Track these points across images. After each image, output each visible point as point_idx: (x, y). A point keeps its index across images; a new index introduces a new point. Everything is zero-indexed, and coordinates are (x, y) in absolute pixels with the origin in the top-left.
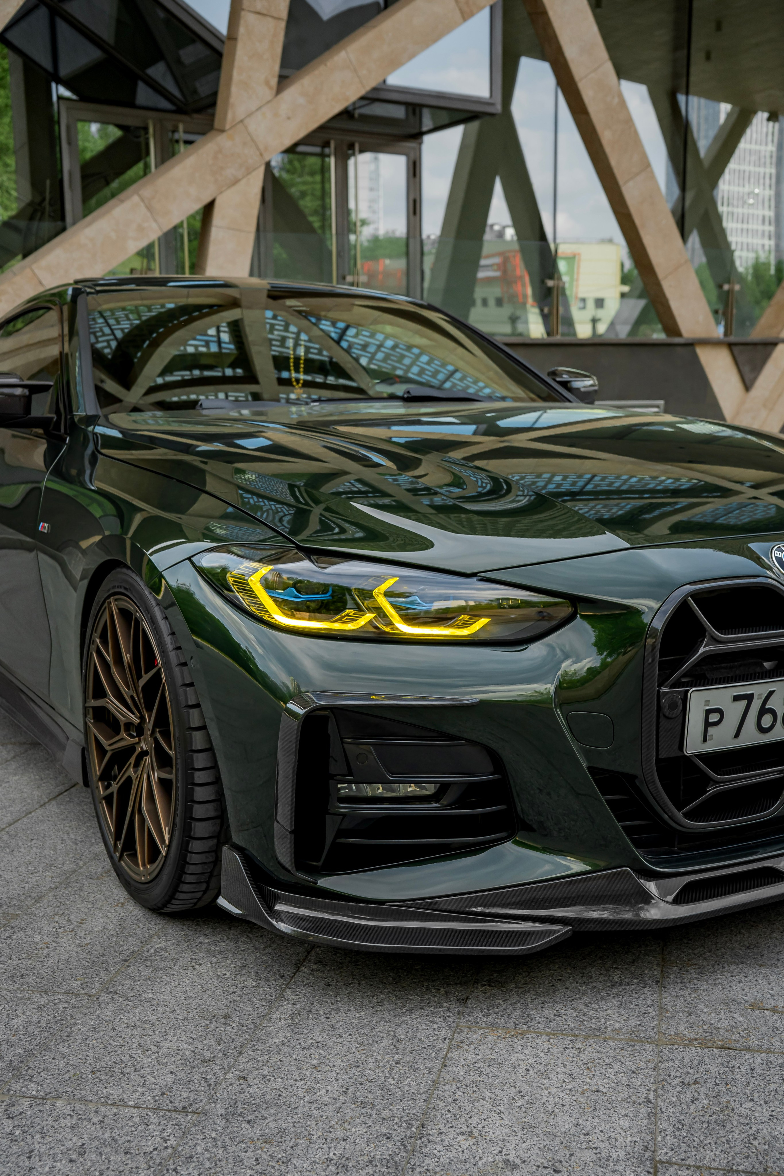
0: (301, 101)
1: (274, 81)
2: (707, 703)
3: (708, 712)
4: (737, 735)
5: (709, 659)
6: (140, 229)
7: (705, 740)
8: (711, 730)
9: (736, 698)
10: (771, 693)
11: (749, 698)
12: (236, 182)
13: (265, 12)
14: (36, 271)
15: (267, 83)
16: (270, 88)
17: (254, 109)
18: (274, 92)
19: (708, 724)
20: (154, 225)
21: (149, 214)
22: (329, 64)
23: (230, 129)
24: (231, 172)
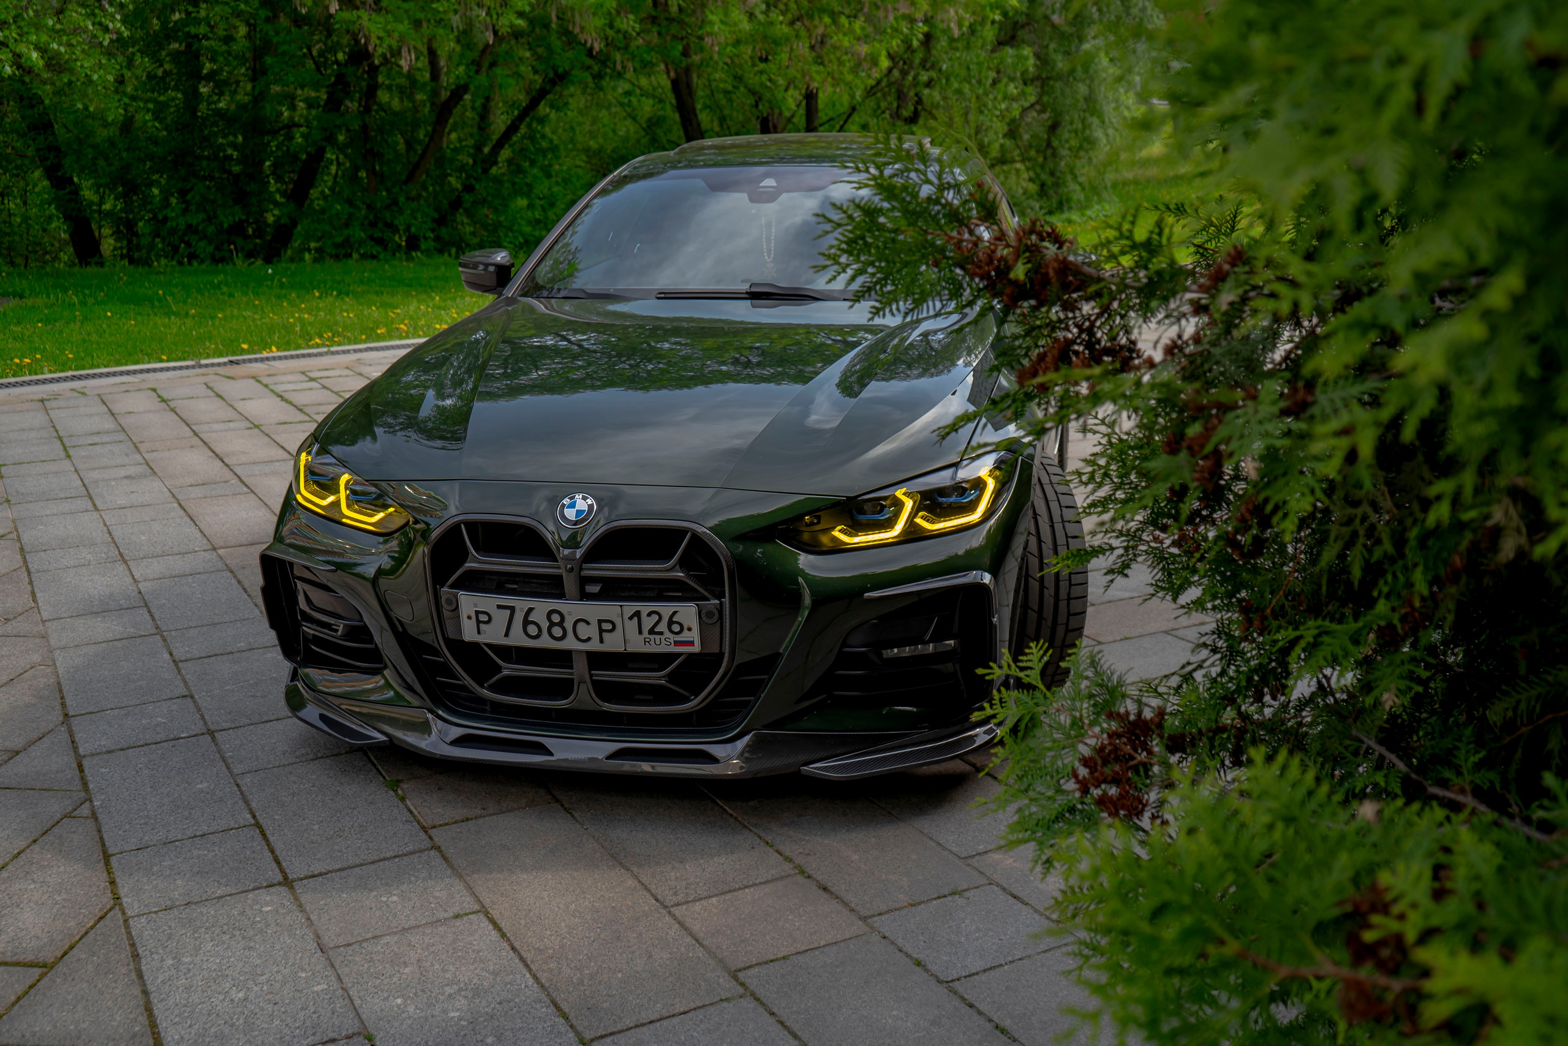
2: (476, 605)
3: (477, 613)
4: (507, 635)
5: (471, 573)
7: (479, 633)
8: (483, 627)
9: (499, 607)
10: (530, 610)
11: (512, 609)
19: (479, 622)
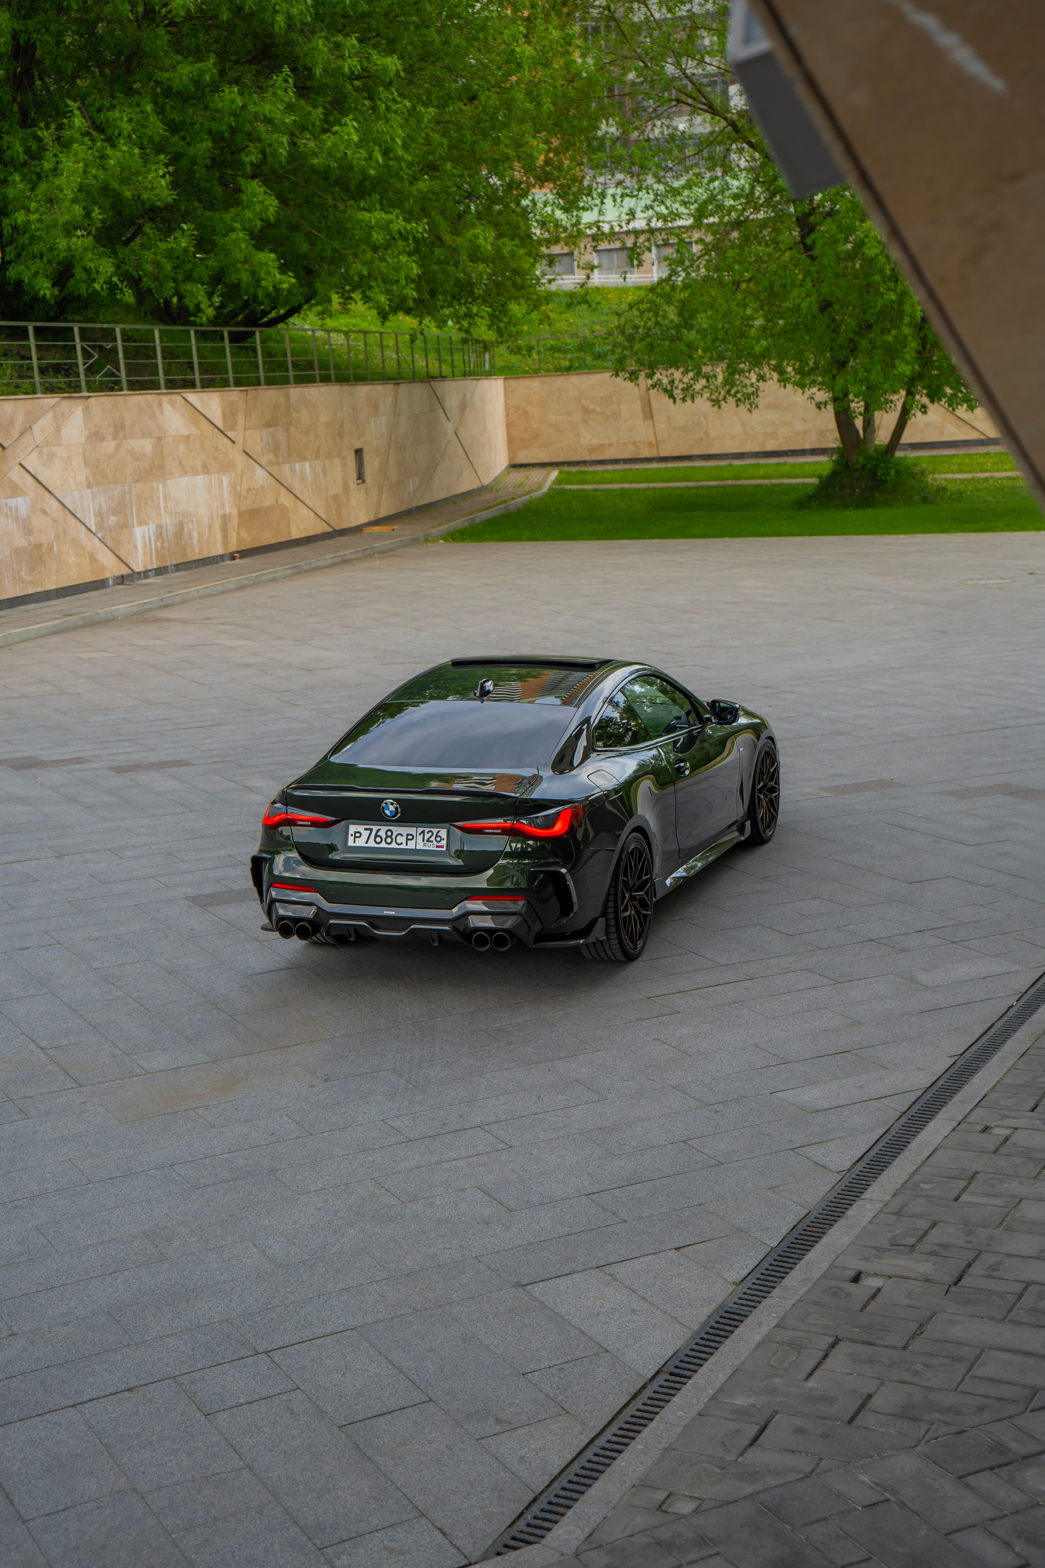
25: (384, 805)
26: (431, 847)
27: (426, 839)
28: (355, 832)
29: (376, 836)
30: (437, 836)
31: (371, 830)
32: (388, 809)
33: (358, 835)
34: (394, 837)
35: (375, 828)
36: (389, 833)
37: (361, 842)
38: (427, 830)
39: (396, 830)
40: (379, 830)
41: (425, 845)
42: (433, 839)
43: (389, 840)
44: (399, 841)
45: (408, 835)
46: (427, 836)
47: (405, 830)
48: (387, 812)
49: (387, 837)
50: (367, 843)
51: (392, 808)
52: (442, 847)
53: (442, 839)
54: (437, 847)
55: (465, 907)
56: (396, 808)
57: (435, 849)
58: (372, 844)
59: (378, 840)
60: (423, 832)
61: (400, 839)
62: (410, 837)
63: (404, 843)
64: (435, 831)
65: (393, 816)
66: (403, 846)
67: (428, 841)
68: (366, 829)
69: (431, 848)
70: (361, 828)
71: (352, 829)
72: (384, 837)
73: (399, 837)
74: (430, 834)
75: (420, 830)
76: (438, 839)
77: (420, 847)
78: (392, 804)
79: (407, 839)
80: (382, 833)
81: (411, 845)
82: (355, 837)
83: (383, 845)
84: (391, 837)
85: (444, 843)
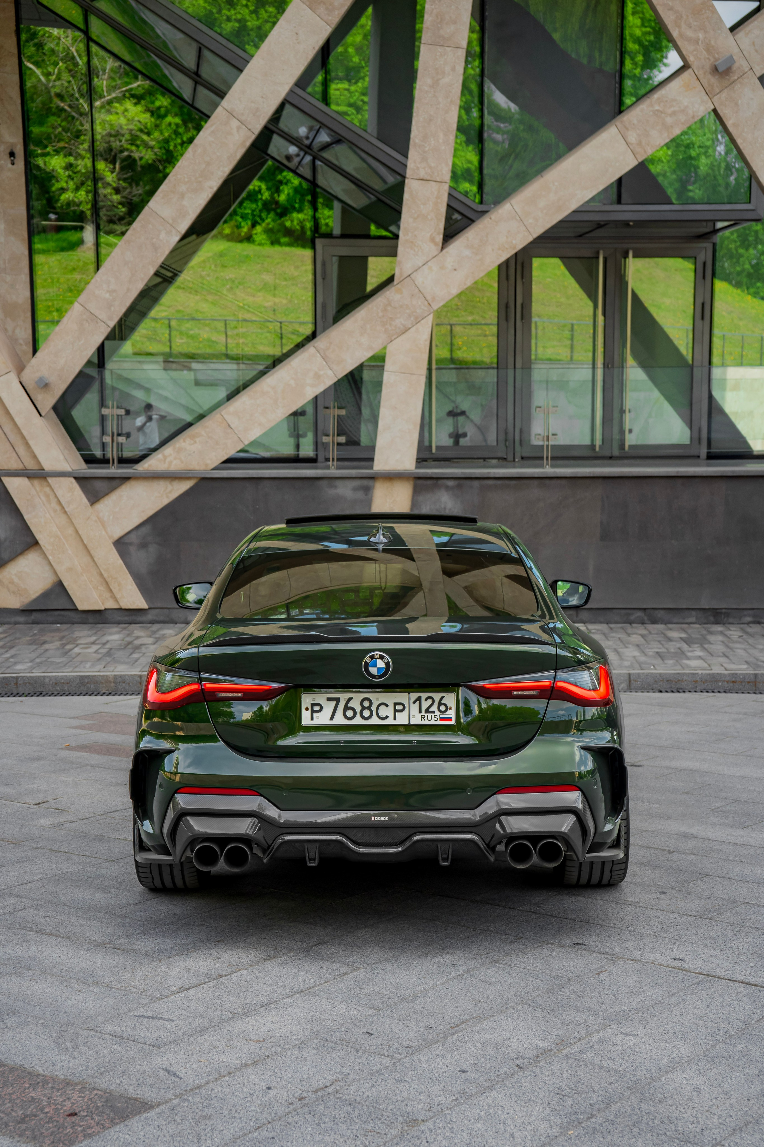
0: (467, 252)
1: (440, 238)
6: (317, 376)
12: (406, 330)
13: (428, 178)
14: (225, 416)
15: (432, 240)
16: (436, 244)
17: (421, 265)
18: (440, 248)
20: (330, 373)
21: (324, 363)
22: (493, 217)
23: (397, 284)
24: (400, 322)
25: (367, 659)
26: (433, 720)
27: (424, 708)
28: (313, 705)
29: (346, 708)
30: (440, 704)
31: (338, 700)
32: (375, 665)
33: (316, 708)
34: (374, 708)
35: (343, 697)
36: (366, 704)
37: (323, 719)
38: (424, 696)
39: (376, 697)
40: (350, 699)
41: (422, 718)
42: (434, 708)
43: (366, 713)
44: (382, 714)
45: (395, 704)
46: (425, 705)
47: (391, 698)
48: (373, 670)
49: (363, 708)
50: (332, 718)
51: (381, 664)
52: (450, 719)
53: (447, 708)
54: (442, 719)
55: (498, 803)
56: (388, 664)
57: (439, 722)
58: (339, 720)
59: (350, 713)
60: (419, 699)
61: (383, 711)
62: (399, 707)
63: (391, 716)
64: (437, 696)
65: (380, 677)
66: (390, 721)
67: (427, 711)
68: (329, 699)
69: (433, 722)
70: (321, 698)
71: (307, 699)
72: (358, 709)
73: (382, 708)
74: (430, 701)
75: (414, 696)
76: (443, 708)
77: (416, 720)
78: (382, 657)
79: (395, 711)
80: (355, 704)
81: (402, 719)
82: (313, 712)
83: (358, 721)
84: (369, 708)
85: (451, 713)
